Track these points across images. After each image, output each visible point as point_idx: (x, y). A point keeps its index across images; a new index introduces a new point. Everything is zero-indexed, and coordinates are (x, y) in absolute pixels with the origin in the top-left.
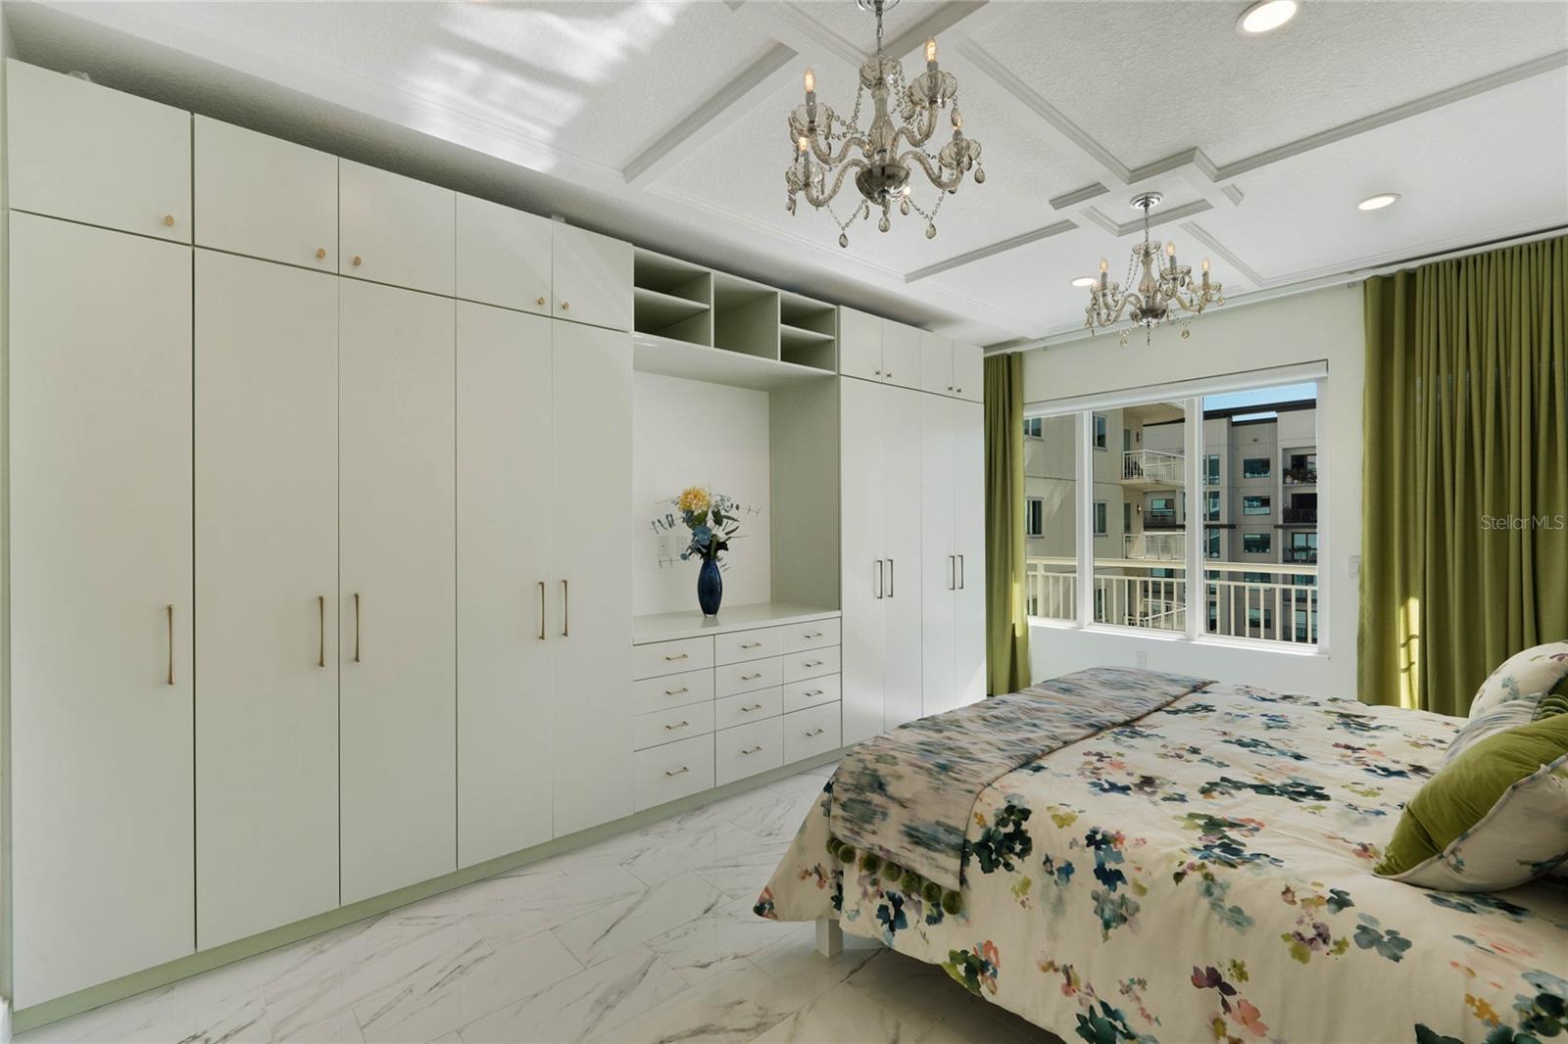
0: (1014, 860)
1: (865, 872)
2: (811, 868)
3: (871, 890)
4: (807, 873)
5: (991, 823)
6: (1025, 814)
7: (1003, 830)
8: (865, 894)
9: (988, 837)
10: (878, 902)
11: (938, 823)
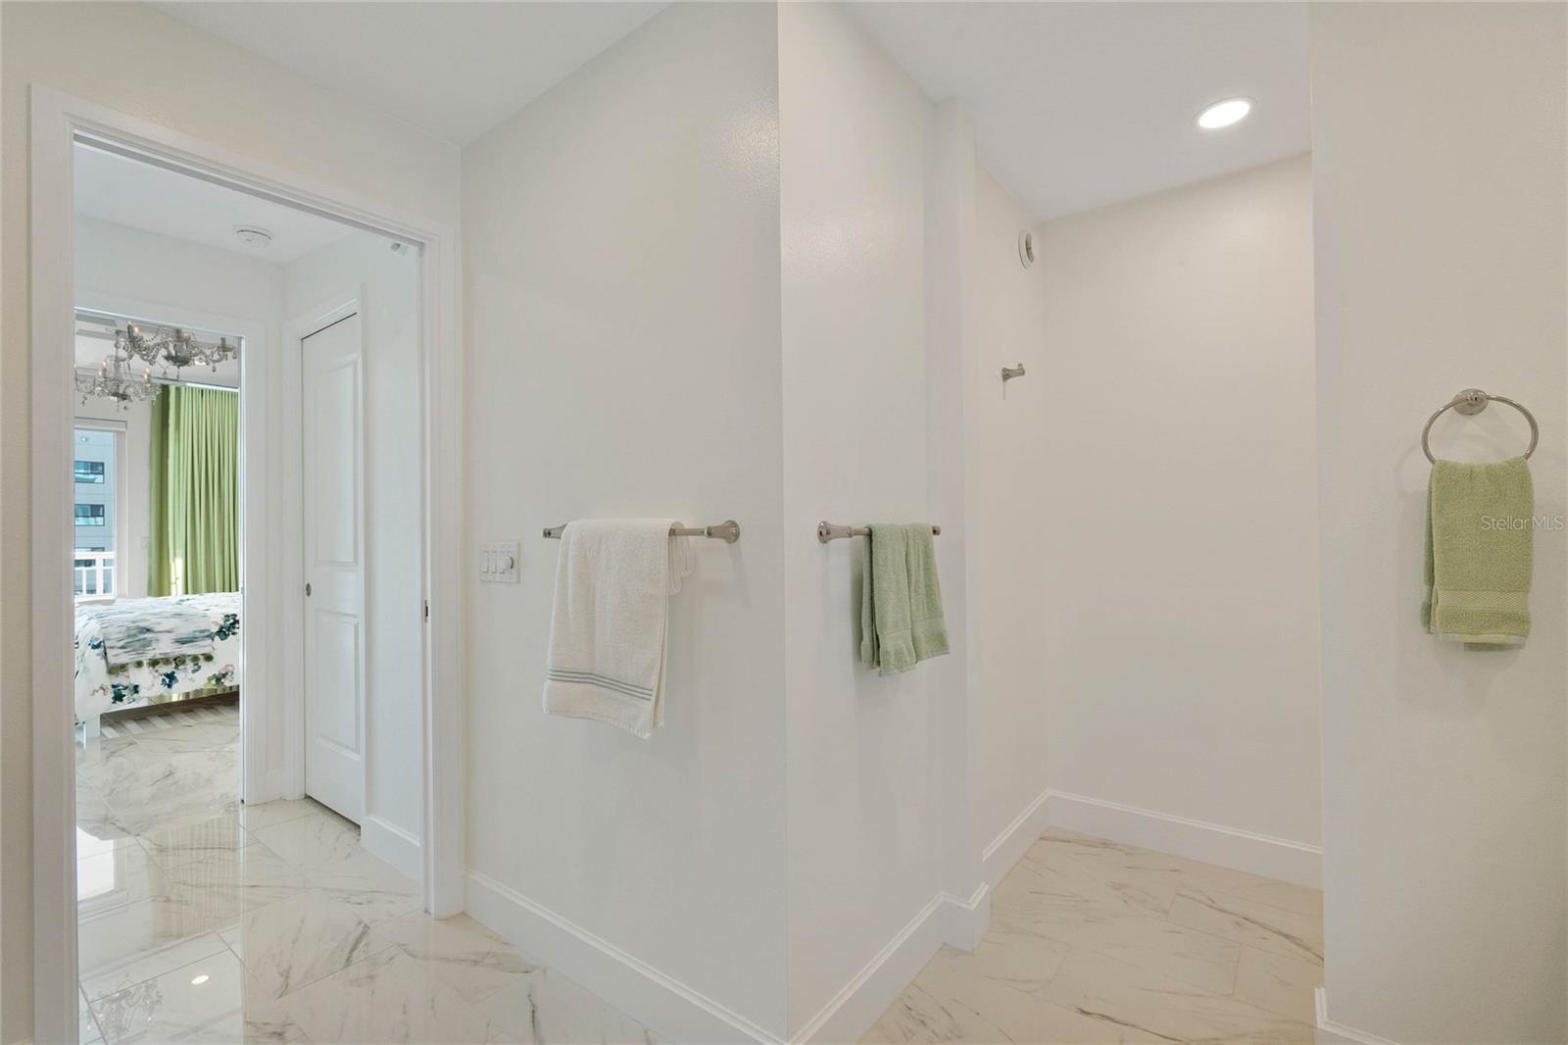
0: (236, 630)
1: (151, 668)
2: (97, 688)
3: (156, 674)
4: (96, 691)
5: (222, 623)
6: (236, 615)
7: (228, 623)
8: (155, 677)
9: (222, 627)
10: (161, 678)
11: (195, 631)
